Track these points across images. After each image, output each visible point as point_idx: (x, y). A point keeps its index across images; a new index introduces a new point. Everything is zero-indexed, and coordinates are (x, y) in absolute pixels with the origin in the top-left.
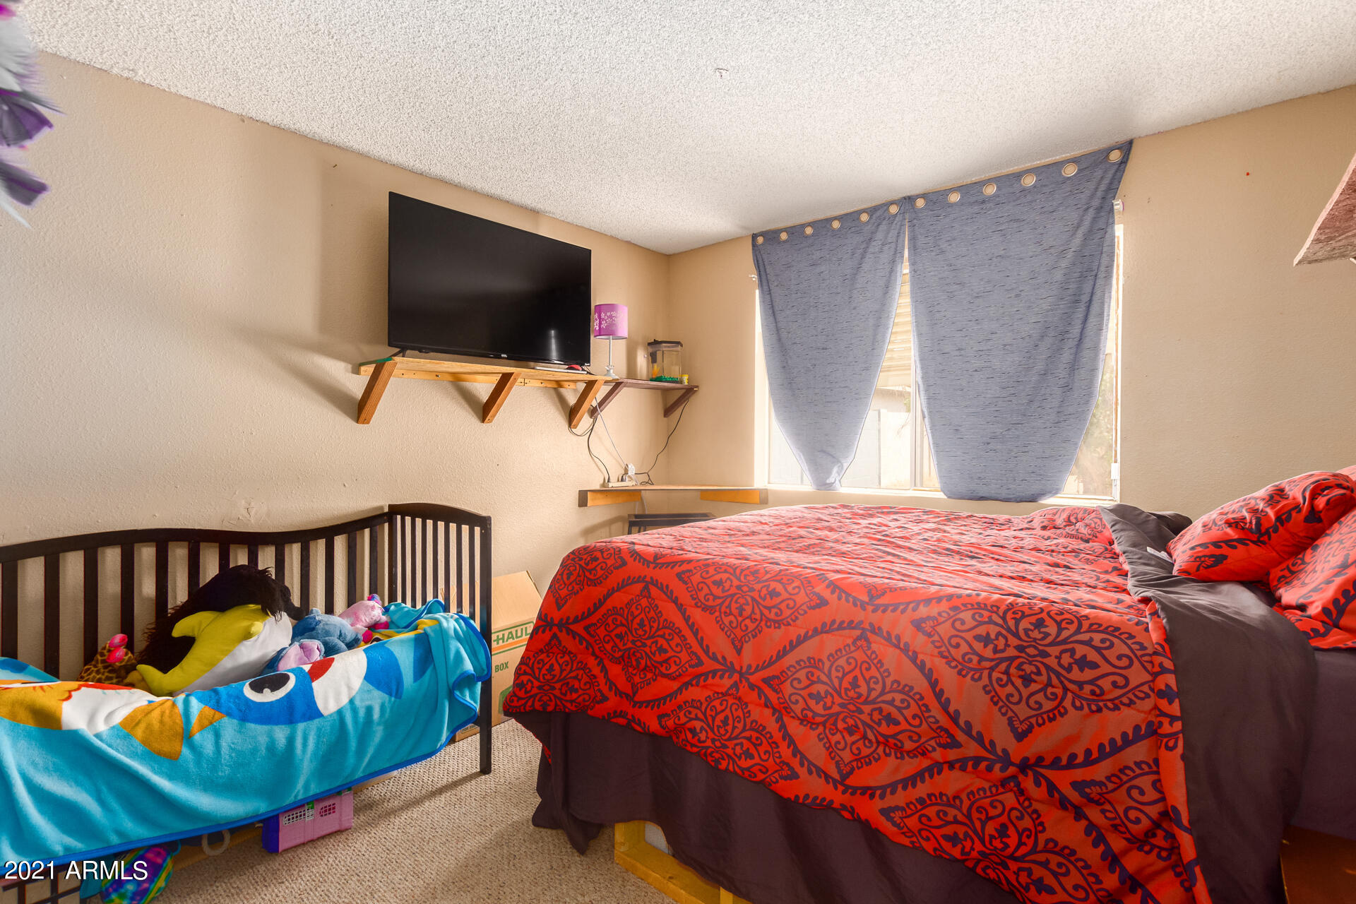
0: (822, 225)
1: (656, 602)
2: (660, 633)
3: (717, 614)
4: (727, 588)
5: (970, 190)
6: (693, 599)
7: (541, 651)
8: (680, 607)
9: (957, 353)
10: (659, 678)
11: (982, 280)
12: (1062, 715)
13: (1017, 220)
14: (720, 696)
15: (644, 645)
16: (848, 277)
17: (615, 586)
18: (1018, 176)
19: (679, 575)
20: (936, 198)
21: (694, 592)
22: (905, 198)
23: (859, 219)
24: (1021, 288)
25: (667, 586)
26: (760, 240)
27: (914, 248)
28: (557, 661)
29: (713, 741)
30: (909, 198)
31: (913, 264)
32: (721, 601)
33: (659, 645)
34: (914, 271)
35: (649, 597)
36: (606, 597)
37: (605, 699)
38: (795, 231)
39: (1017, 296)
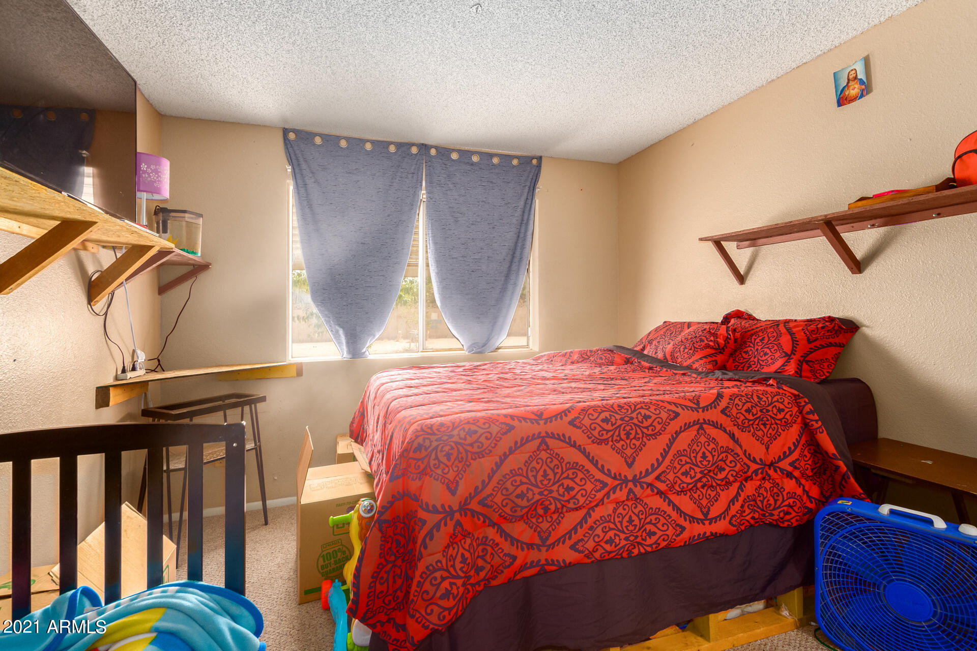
0: (356, 143)
1: (556, 451)
2: (565, 475)
3: (611, 443)
4: (614, 422)
5: (465, 154)
6: (590, 438)
7: (448, 547)
8: (579, 448)
9: (461, 259)
10: (566, 514)
11: (474, 214)
12: (779, 436)
13: (492, 182)
14: (620, 504)
15: (551, 492)
16: (381, 190)
17: (507, 451)
18: (491, 156)
19: (571, 423)
20: (444, 152)
21: (589, 433)
22: (423, 144)
23: (388, 148)
24: (495, 224)
25: (564, 435)
26: (292, 136)
27: (430, 183)
28: (464, 549)
29: (626, 539)
30: (426, 145)
31: (428, 193)
32: (612, 433)
33: (565, 486)
34: (430, 198)
35: (548, 448)
36: (499, 465)
37: (514, 558)
38: (331, 140)
39: (494, 228)
